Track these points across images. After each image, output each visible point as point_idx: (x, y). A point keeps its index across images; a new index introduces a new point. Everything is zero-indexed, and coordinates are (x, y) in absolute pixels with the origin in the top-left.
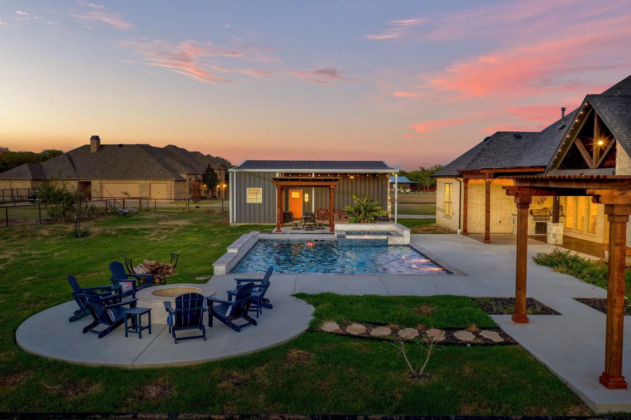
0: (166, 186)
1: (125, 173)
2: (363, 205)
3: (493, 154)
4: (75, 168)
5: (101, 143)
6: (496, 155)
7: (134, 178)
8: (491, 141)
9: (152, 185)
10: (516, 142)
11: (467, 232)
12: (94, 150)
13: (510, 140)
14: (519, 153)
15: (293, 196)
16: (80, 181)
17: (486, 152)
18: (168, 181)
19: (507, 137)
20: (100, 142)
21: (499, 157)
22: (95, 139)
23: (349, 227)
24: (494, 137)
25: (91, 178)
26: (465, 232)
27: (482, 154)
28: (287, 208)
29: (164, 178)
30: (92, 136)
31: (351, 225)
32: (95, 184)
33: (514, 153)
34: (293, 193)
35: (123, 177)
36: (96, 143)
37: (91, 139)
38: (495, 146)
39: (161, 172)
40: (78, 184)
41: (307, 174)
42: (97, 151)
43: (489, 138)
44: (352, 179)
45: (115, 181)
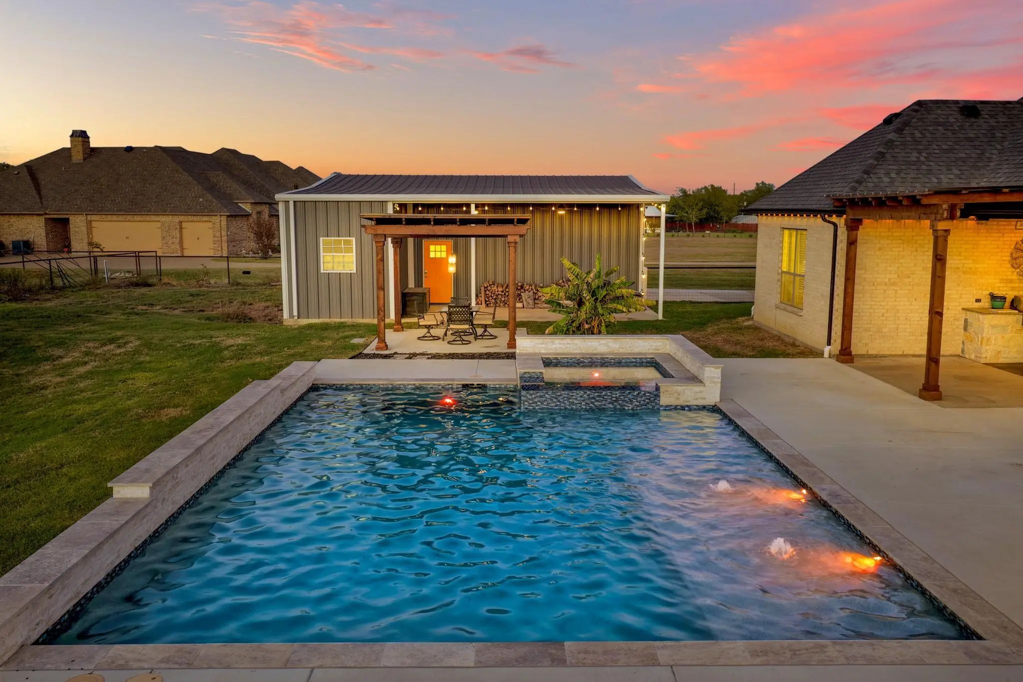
0: (211, 226)
1: (132, 202)
2: (588, 284)
3: (915, 154)
4: (39, 193)
5: (92, 145)
6: (922, 159)
7: (150, 211)
8: (906, 124)
9: (184, 224)
10: (968, 124)
11: (850, 354)
12: (78, 157)
13: (952, 120)
14: (979, 152)
15: (432, 255)
16: (48, 216)
17: (896, 150)
18: (214, 217)
19: (945, 113)
20: (89, 142)
21: (932, 164)
22: (79, 136)
23: (553, 346)
24: (911, 113)
25: (69, 211)
26: (846, 355)
27: (888, 156)
28: (419, 282)
29: (205, 211)
30: (73, 131)
31: (557, 341)
32: (77, 223)
33: (967, 152)
34: (432, 248)
35: (129, 209)
36: (81, 143)
37: (72, 136)
38: (918, 135)
39: (201, 200)
40: (46, 224)
41: (458, 206)
42: (85, 159)
43: (896, 115)
44: (561, 216)
45: (115, 218)
